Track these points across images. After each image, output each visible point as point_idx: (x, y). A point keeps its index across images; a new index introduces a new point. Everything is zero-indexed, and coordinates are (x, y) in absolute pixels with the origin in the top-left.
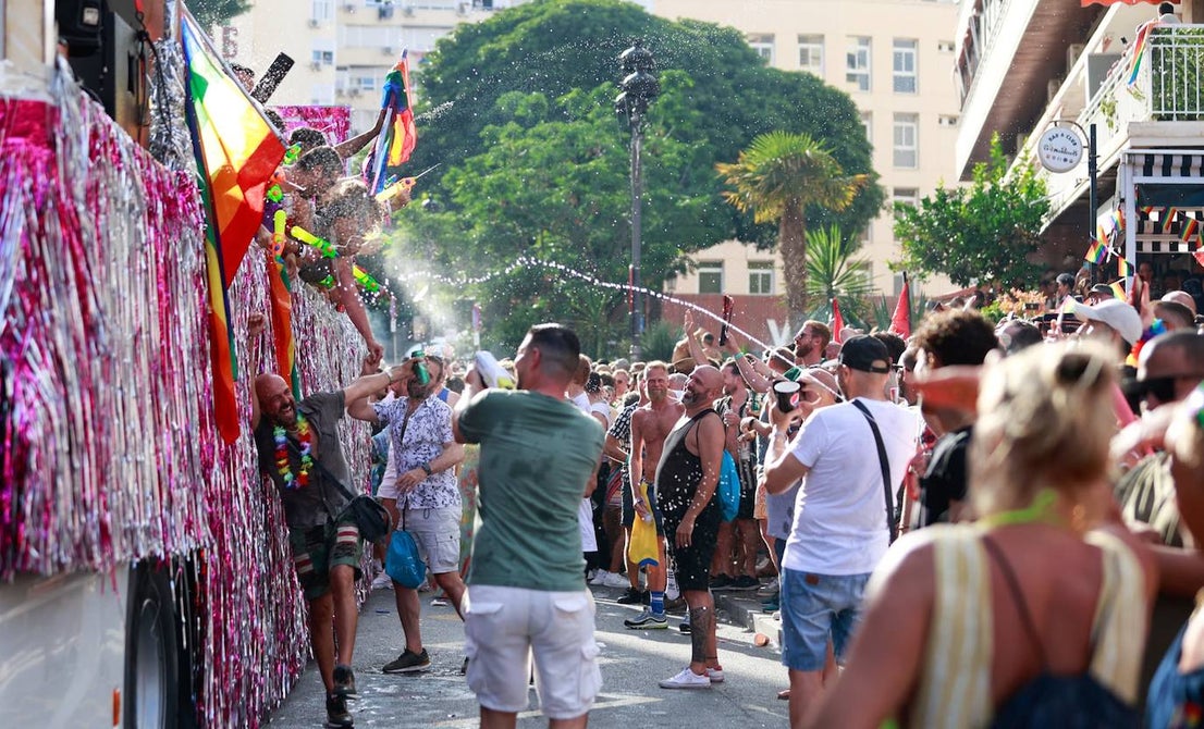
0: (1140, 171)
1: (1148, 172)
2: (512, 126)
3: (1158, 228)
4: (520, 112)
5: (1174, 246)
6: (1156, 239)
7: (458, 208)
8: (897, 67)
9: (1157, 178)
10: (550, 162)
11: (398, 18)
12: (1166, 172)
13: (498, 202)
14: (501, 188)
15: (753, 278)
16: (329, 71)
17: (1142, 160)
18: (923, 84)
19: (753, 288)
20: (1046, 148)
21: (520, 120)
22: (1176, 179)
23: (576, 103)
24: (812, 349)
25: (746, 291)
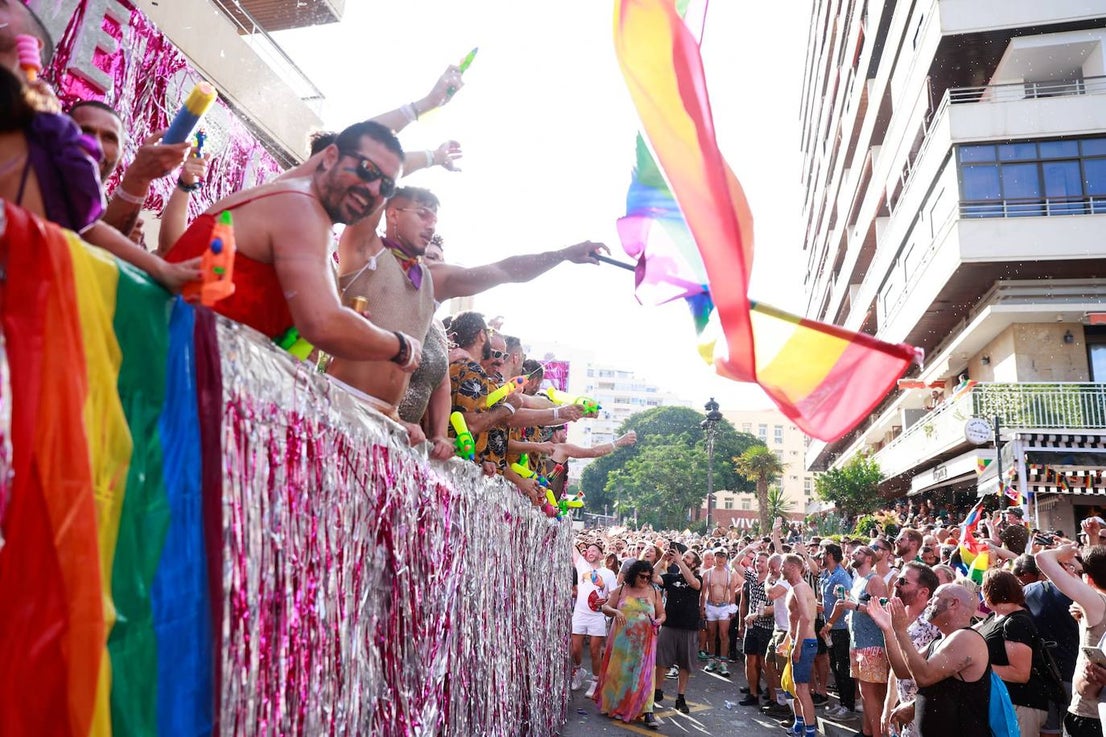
0: (1027, 443)
1: (1032, 444)
2: (650, 446)
3: (1038, 478)
4: (654, 441)
5: (1048, 489)
6: (1036, 484)
7: (630, 475)
8: (776, 434)
9: (1038, 448)
10: (663, 459)
11: (612, 418)
12: (1044, 444)
13: (644, 472)
14: (646, 467)
15: (727, 504)
16: (589, 434)
17: (1030, 438)
18: (785, 440)
19: (727, 507)
20: (969, 429)
21: (653, 444)
22: (1050, 448)
23: (673, 439)
24: (909, 550)
25: (724, 507)
